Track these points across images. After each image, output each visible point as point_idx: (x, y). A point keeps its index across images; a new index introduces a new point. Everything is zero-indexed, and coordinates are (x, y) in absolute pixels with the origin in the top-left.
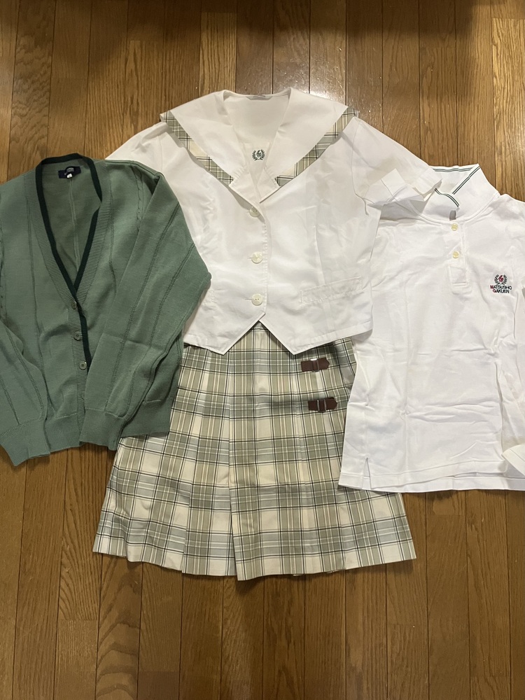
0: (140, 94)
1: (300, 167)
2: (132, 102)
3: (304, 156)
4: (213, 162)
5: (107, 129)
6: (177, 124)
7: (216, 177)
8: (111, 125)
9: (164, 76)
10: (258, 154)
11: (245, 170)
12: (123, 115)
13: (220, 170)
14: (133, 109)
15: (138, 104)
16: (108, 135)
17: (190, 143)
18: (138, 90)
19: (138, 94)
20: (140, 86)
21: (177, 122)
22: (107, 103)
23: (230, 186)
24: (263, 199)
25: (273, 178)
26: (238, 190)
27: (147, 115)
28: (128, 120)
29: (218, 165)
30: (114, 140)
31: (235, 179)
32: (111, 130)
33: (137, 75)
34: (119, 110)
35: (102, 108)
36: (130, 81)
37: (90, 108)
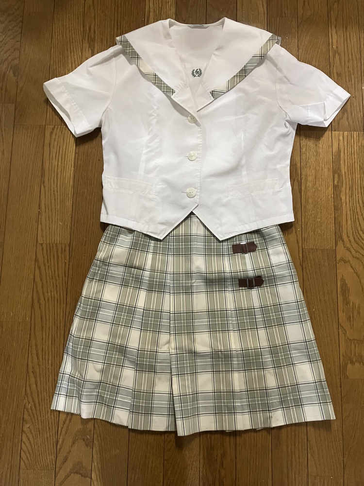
0: (96, 24)
2: (90, 31)
3: (235, 75)
4: (158, 78)
5: (69, 52)
6: (130, 46)
7: (161, 90)
8: (72, 49)
9: (116, 9)
10: (197, 72)
11: (185, 84)
12: (82, 41)
13: (164, 84)
14: (91, 36)
15: (95, 32)
16: (70, 57)
17: (140, 62)
18: (95, 21)
19: (95, 24)
20: (96, 18)
21: (130, 44)
22: (69, 31)
23: (172, 97)
24: (199, 109)
25: (209, 91)
26: (179, 101)
27: (102, 40)
28: (86, 45)
29: (163, 80)
30: (75, 62)
31: (177, 91)
32: (72, 53)
33: (94, 8)
34: (79, 37)
35: (64, 35)
36: (88, 13)
37: (55, 35)
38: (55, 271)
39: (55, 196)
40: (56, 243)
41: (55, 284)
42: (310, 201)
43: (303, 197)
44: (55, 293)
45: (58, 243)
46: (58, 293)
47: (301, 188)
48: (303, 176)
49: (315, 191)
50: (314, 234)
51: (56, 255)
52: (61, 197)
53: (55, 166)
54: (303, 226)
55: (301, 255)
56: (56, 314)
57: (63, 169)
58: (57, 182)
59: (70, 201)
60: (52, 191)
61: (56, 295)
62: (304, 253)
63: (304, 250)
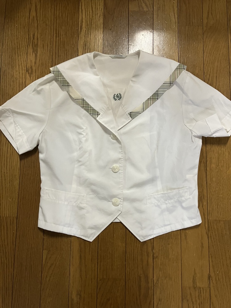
0: (39, 32)
1: (146, 105)
2: (34, 38)
3: (149, 97)
4: (86, 102)
5: (17, 56)
6: (61, 75)
7: (88, 112)
8: (19, 53)
9: (55, 20)
10: (117, 96)
11: (108, 108)
12: (27, 46)
13: (91, 107)
14: (34, 42)
15: (38, 39)
16: (17, 60)
17: (70, 89)
18: (38, 30)
19: (38, 33)
20: (39, 27)
21: (61, 74)
22: (17, 39)
23: (97, 119)
24: (120, 128)
25: (127, 113)
28: (30, 50)
29: (90, 104)
30: (21, 64)
31: (101, 113)
32: (19, 57)
33: (37, 19)
34: (25, 43)
35: (13, 42)
36: (32, 24)
37: (5, 42)
38: (4, 240)
39: (5, 177)
40: (6, 216)
41: (4, 251)
42: (214, 179)
43: (208, 177)
44: (5, 258)
45: (8, 216)
46: (7, 259)
47: (206, 169)
48: (208, 159)
49: (218, 171)
50: (217, 208)
51: (5, 226)
52: (10, 178)
53: (5, 151)
54: (208, 201)
55: (207, 225)
56: (5, 277)
57: (12, 154)
58: (7, 165)
59: (17, 181)
60: (3, 173)
61: (5, 261)
62: (209, 224)
63: (209, 221)
